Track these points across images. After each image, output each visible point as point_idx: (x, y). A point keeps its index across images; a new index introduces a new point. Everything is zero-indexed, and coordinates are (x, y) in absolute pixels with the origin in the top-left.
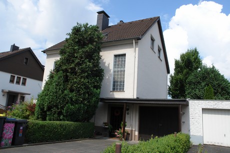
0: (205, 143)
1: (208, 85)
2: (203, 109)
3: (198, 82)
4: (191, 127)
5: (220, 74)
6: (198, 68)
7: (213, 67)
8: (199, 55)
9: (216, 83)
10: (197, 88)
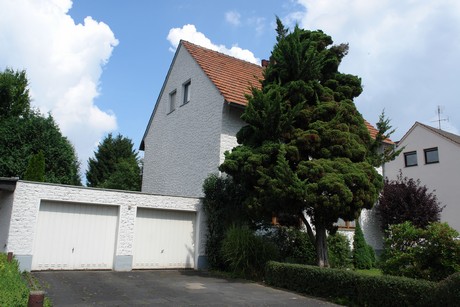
0: (33, 269)
1: (35, 153)
2: (42, 201)
3: (16, 143)
4: (10, 238)
5: (60, 134)
6: (20, 112)
7: (50, 119)
8: (27, 88)
9: (51, 149)
10: (10, 154)
